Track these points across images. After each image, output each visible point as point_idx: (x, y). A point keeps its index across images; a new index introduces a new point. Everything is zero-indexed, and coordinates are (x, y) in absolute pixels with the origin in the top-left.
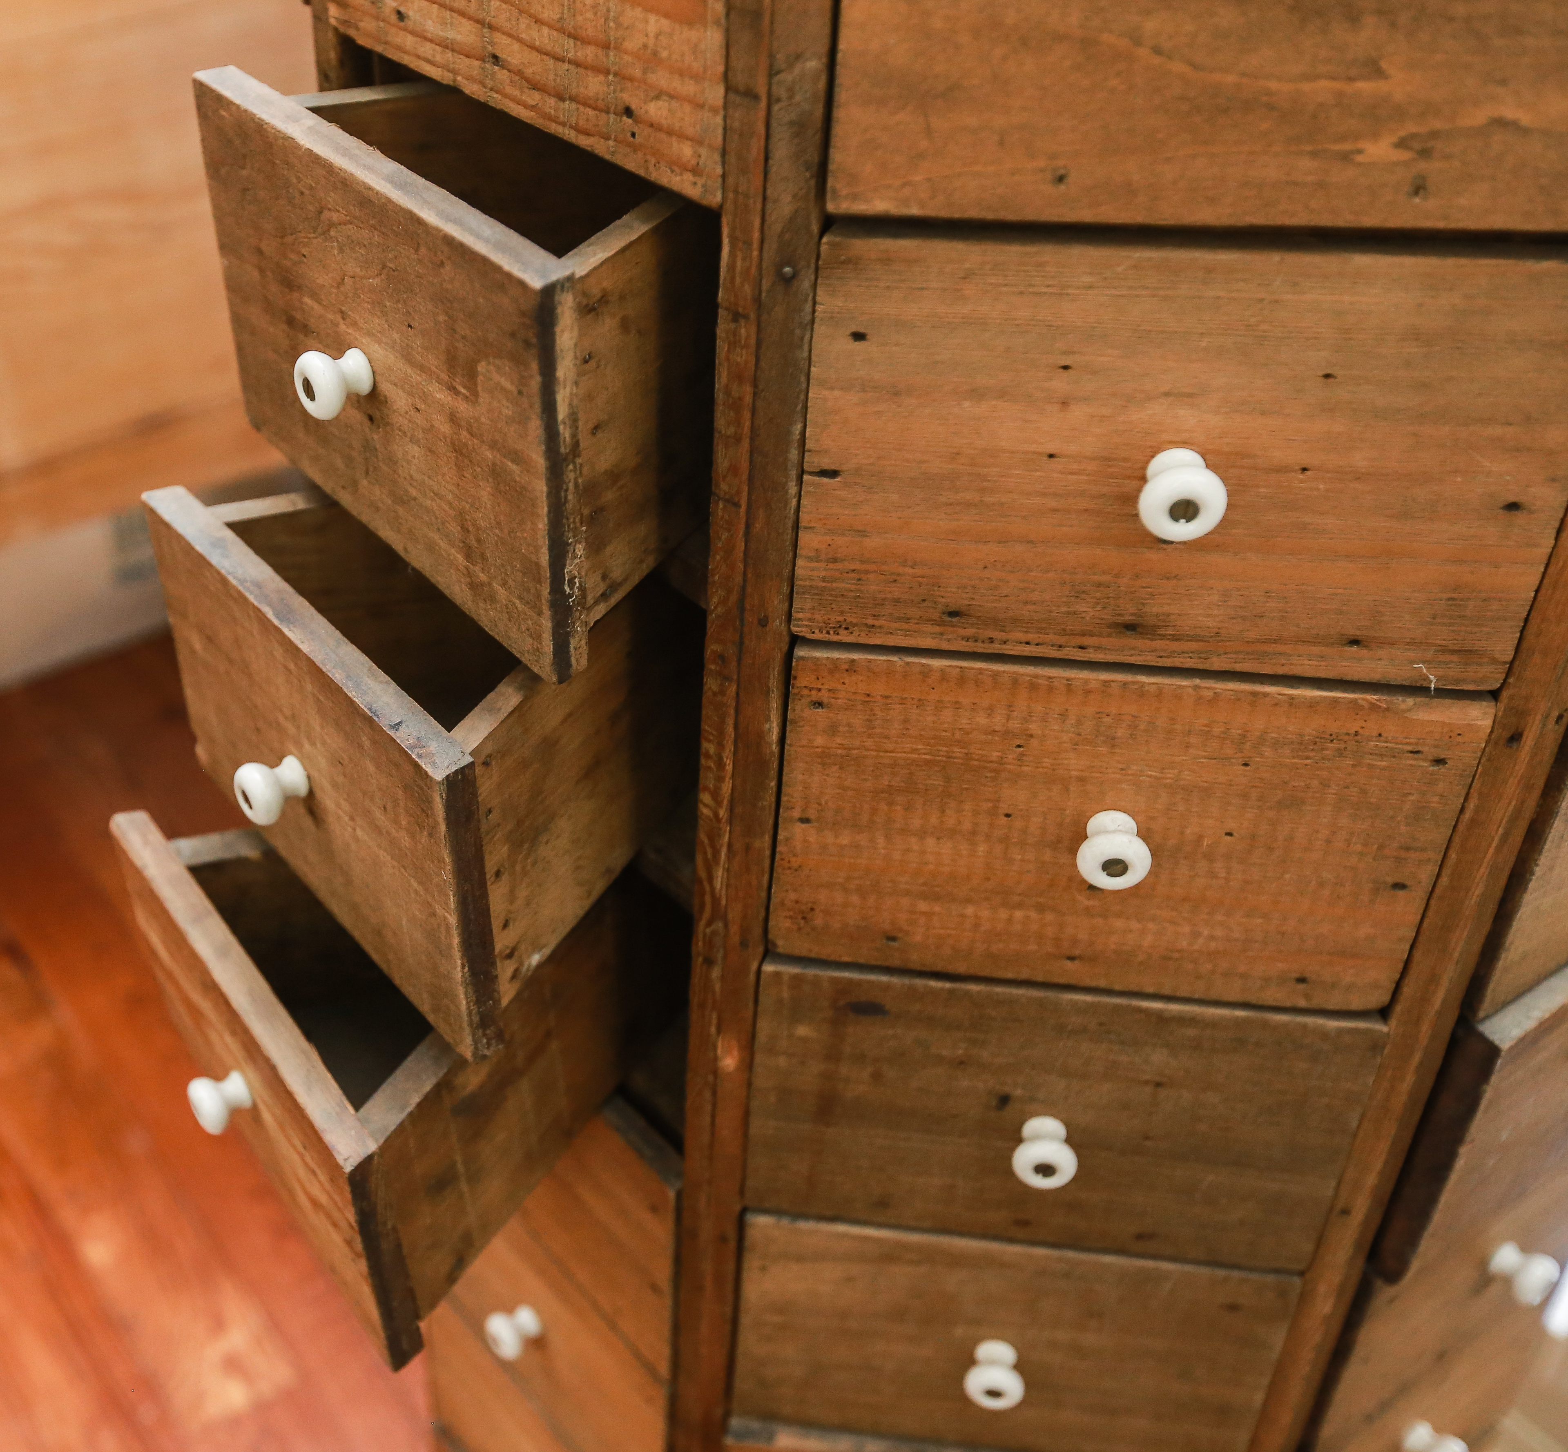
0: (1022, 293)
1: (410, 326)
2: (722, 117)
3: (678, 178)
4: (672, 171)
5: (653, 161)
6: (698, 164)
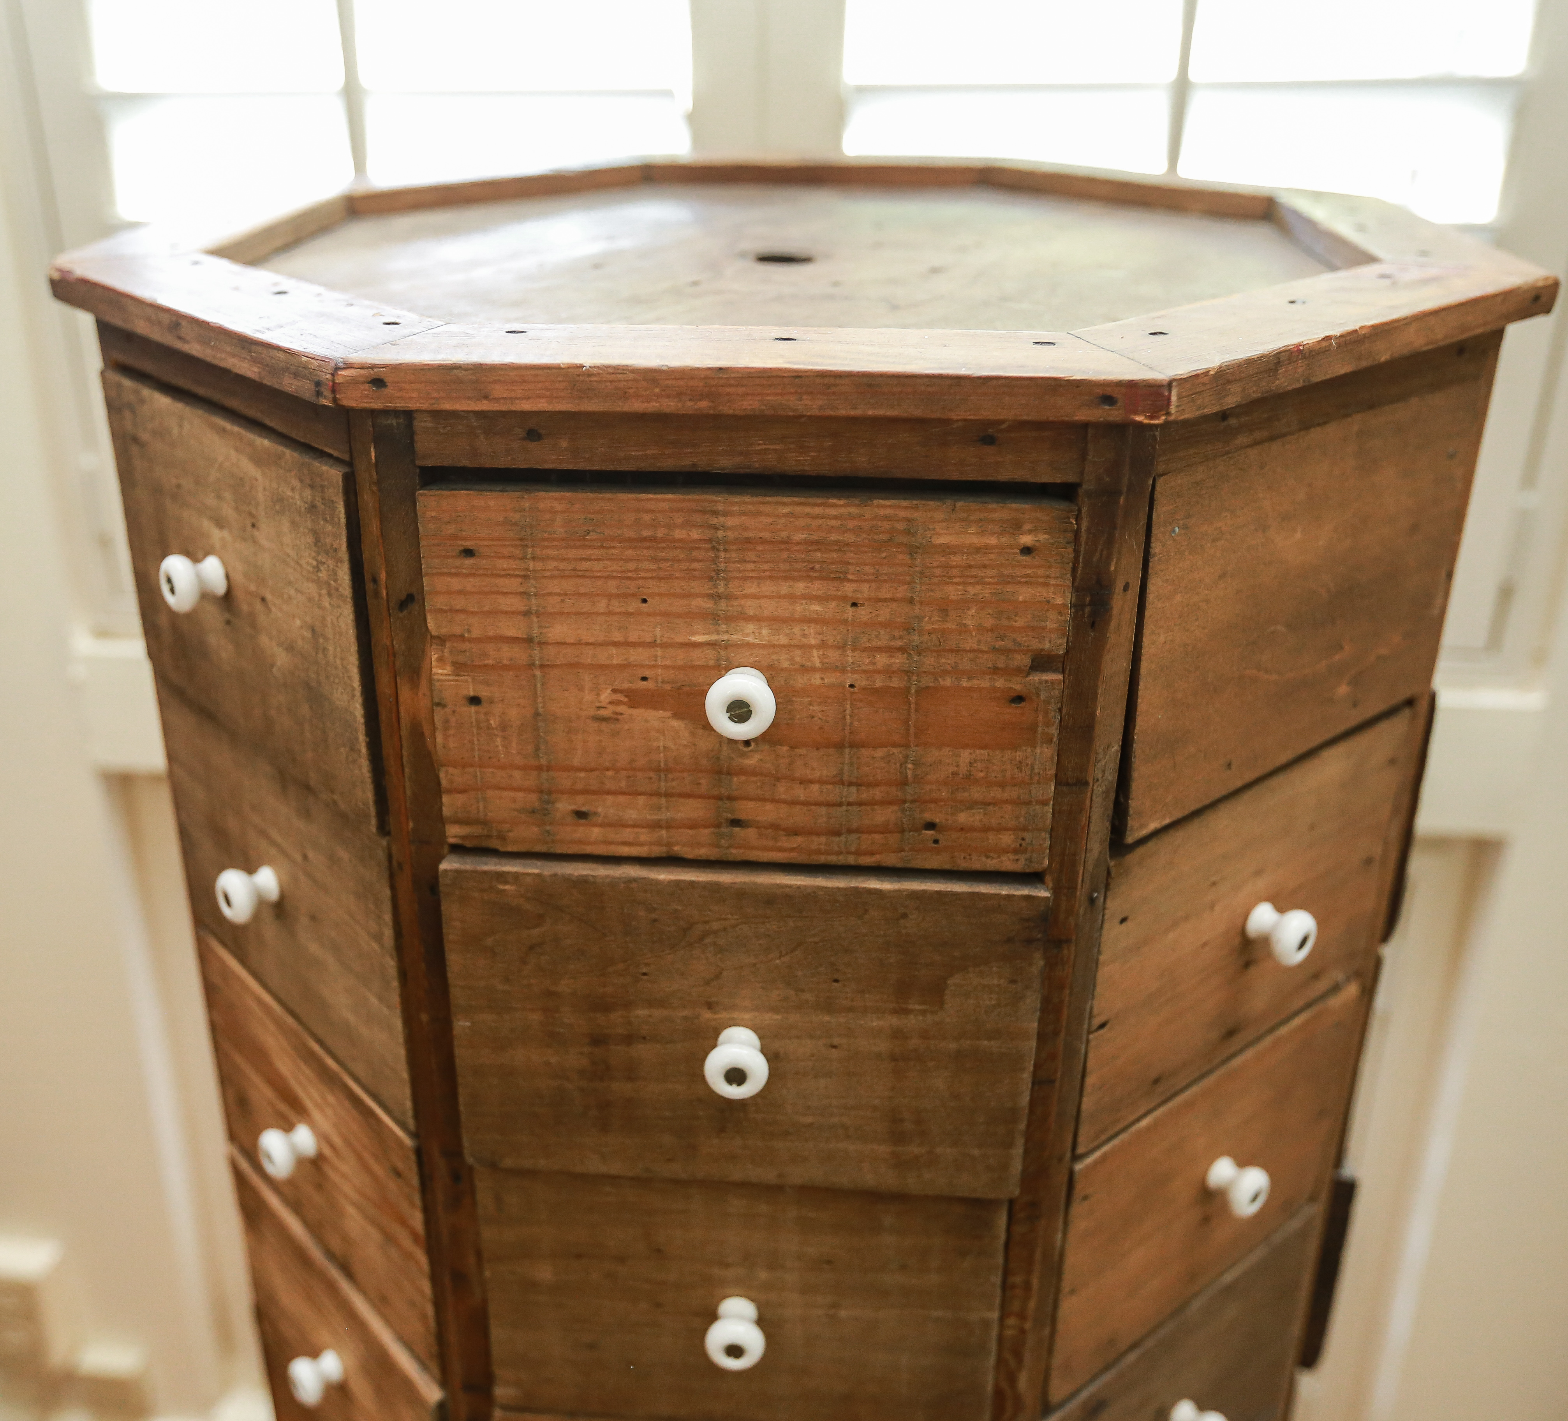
1: (836, 981)
2: (1051, 806)
3: (994, 861)
4: (987, 857)
5: (963, 855)
6: (1021, 845)
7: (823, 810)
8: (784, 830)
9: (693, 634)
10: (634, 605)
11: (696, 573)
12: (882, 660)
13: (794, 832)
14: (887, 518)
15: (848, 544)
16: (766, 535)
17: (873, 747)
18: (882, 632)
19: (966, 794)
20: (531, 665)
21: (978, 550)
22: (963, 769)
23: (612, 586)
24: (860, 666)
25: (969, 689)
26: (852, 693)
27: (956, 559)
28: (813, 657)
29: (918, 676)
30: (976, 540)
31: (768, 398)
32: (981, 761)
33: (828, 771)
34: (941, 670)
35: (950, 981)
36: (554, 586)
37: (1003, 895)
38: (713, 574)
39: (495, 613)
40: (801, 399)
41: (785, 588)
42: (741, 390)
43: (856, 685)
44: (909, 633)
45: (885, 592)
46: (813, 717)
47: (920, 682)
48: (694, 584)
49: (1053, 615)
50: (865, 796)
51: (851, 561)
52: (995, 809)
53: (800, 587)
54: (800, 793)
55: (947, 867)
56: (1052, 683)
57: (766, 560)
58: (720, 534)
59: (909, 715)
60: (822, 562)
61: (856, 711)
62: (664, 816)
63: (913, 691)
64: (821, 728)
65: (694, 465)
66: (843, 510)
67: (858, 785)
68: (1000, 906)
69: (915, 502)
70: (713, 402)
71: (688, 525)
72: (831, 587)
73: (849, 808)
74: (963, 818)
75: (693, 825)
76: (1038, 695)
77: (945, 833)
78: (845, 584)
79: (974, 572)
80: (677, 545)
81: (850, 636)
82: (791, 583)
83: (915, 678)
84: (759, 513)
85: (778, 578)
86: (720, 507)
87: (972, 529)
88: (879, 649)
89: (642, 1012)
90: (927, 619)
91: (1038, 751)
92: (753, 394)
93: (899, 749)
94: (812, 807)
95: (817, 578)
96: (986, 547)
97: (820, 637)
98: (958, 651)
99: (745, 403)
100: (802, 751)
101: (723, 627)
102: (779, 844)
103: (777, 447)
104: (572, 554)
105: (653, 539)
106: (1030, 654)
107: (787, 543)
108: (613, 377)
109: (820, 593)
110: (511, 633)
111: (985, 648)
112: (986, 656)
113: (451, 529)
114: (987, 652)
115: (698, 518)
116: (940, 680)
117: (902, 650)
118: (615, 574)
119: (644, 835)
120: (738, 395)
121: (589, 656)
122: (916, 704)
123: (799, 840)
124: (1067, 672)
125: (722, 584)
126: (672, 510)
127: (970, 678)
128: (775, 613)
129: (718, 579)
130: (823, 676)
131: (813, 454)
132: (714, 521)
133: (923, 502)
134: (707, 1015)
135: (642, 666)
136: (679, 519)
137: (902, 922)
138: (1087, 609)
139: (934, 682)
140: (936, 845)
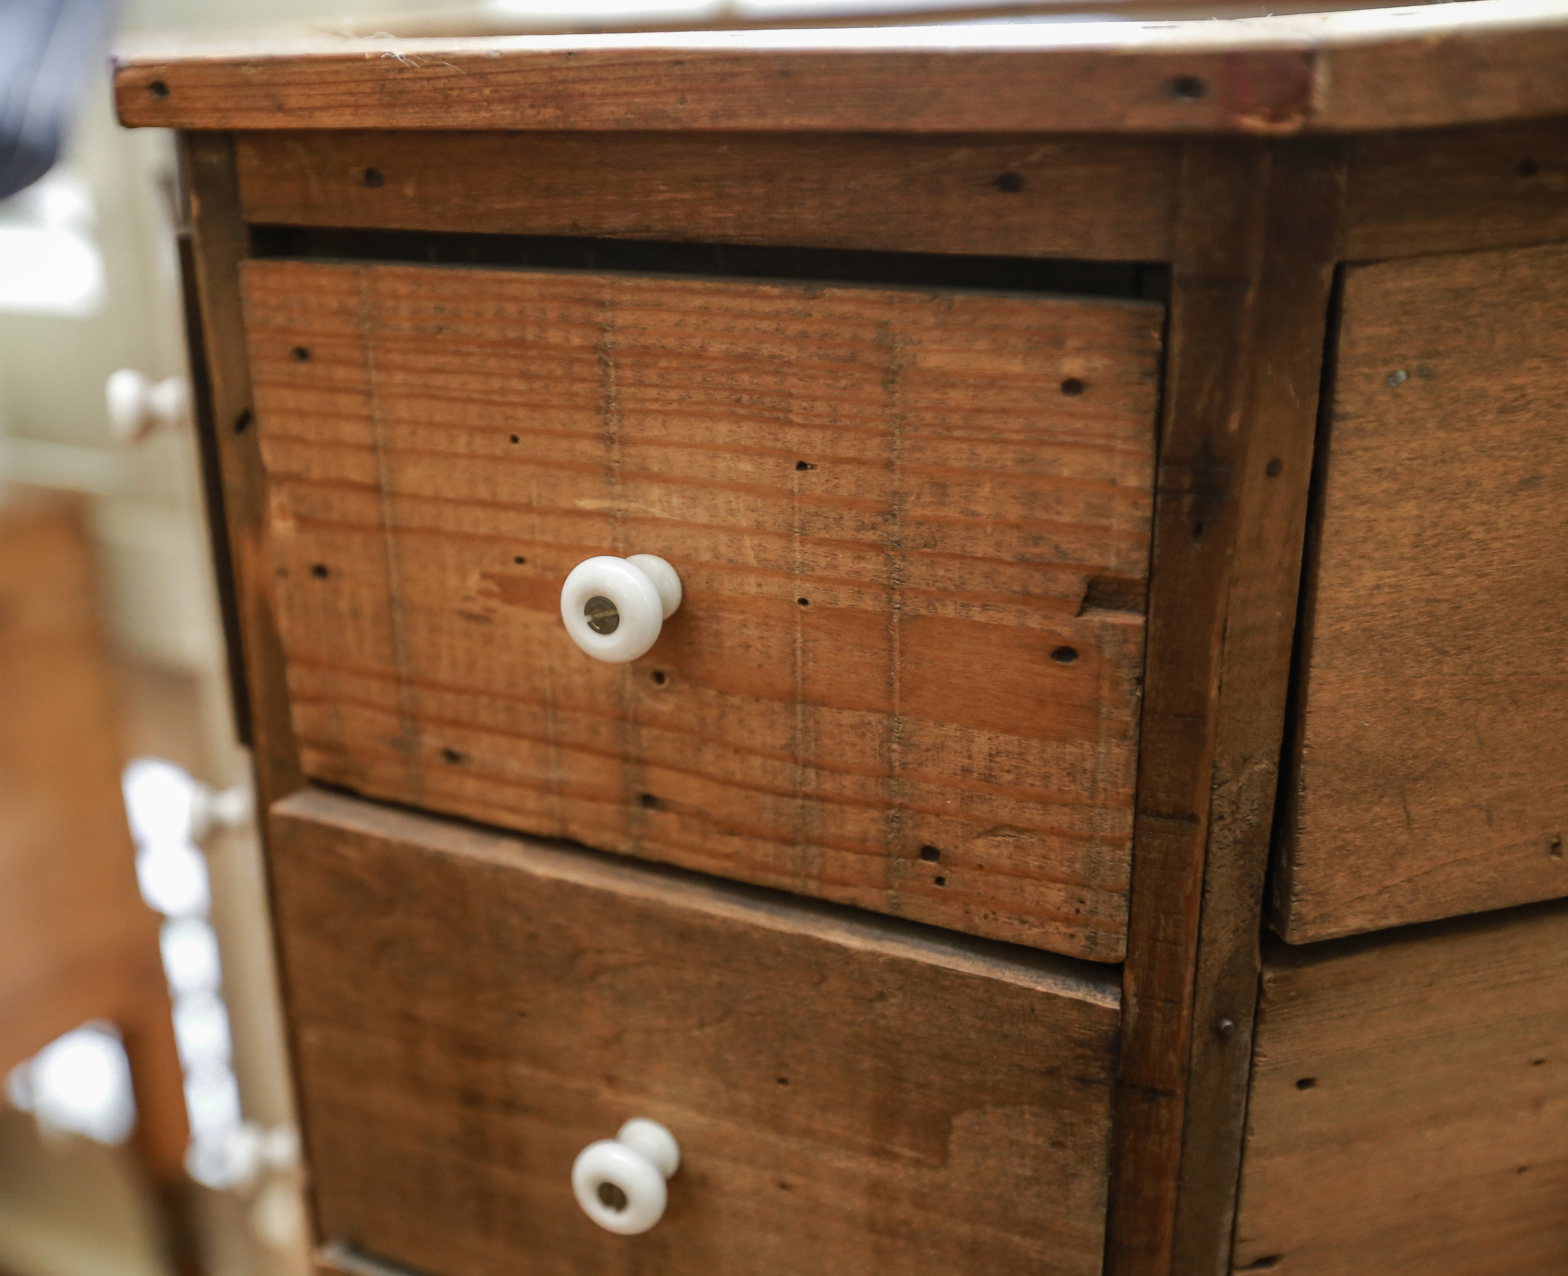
0: (1494, 987)
1: (783, 1081)
2: (1128, 851)
3: (1035, 931)
4: (1023, 922)
5: (983, 911)
6: (1078, 911)
7: (768, 800)
8: (717, 823)
9: (581, 496)
10: (502, 445)
11: (580, 401)
12: (845, 562)
13: (732, 830)
14: (843, 319)
15: (788, 363)
16: (671, 343)
17: (838, 708)
18: (845, 514)
19: (986, 808)
20: (381, 527)
21: (992, 382)
22: (979, 764)
23: (473, 415)
24: (813, 570)
25: (983, 627)
26: (802, 612)
27: (957, 397)
28: (745, 548)
29: (902, 595)
30: (988, 365)
31: (637, 100)
32: (1008, 753)
33: (777, 739)
34: (938, 588)
35: (957, 1121)
36: (402, 410)
37: (1039, 992)
38: (602, 403)
39: (337, 445)
40: (683, 101)
41: (700, 431)
42: (599, 88)
43: (810, 600)
44: (886, 520)
45: (846, 448)
46: (749, 646)
47: (905, 604)
48: (578, 416)
49: (1121, 506)
50: (829, 786)
51: (795, 391)
52: (1032, 840)
53: (723, 430)
54: (734, 766)
55: (959, 927)
56: (1125, 628)
57: (673, 384)
58: (609, 338)
59: (891, 660)
60: (751, 392)
61: (810, 644)
62: (555, 774)
63: (895, 621)
64: (760, 666)
65: (575, 226)
66: (779, 305)
67: (819, 767)
68: (1033, 1010)
69: (889, 293)
70: (561, 108)
71: (565, 321)
72: (767, 435)
73: (807, 803)
74: (980, 847)
75: (593, 796)
76: (1099, 648)
77: (953, 869)
78: (787, 429)
79: (986, 420)
80: (553, 353)
81: (796, 517)
82: (709, 424)
83: (897, 597)
84: (658, 306)
85: (691, 414)
86: (606, 295)
87: (981, 345)
88: (841, 544)
89: (522, 1070)
90: (912, 498)
91: (1102, 749)
92: (615, 95)
93: (878, 716)
94: (754, 793)
95: (744, 418)
96: (1005, 376)
97: (754, 516)
98: (965, 557)
99: (606, 109)
100: (736, 700)
101: (618, 489)
102: (709, 845)
103: (686, 196)
104: (422, 361)
105: (521, 343)
106: (1083, 574)
107: (699, 357)
108: (429, 72)
109: (750, 442)
110: (355, 474)
111: (1007, 557)
112: (1010, 571)
113: (279, 319)
114: (1011, 564)
115: (577, 312)
116: (938, 605)
117: (877, 548)
118: (475, 396)
119: (532, 801)
120: (593, 95)
121: (450, 518)
122: (902, 644)
123: (736, 844)
124: (1152, 611)
125: (615, 419)
126: (542, 297)
127: (985, 607)
128: (689, 471)
129: (608, 411)
130: (760, 580)
131: (739, 208)
132: (601, 317)
133: (902, 294)
134: (606, 1094)
135: (517, 541)
136: (553, 312)
137: (878, 1006)
138: (1187, 500)
139: (927, 608)
140: (939, 887)
